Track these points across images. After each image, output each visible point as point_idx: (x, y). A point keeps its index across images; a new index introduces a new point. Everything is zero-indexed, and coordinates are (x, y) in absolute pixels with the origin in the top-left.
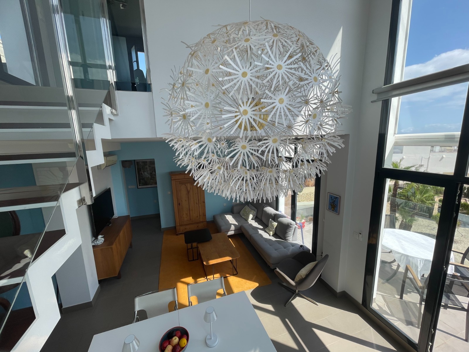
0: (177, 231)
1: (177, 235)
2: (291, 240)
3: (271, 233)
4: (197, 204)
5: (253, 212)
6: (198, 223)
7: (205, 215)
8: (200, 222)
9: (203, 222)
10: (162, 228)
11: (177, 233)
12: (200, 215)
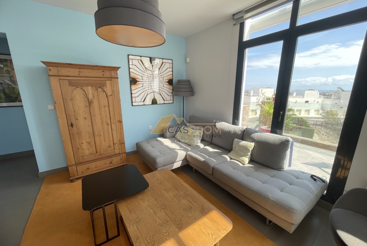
0: (71, 175)
1: (72, 181)
3: (246, 160)
4: (108, 125)
6: (110, 157)
7: (124, 143)
8: (115, 155)
9: (119, 154)
10: (40, 171)
11: (71, 178)
12: (114, 144)
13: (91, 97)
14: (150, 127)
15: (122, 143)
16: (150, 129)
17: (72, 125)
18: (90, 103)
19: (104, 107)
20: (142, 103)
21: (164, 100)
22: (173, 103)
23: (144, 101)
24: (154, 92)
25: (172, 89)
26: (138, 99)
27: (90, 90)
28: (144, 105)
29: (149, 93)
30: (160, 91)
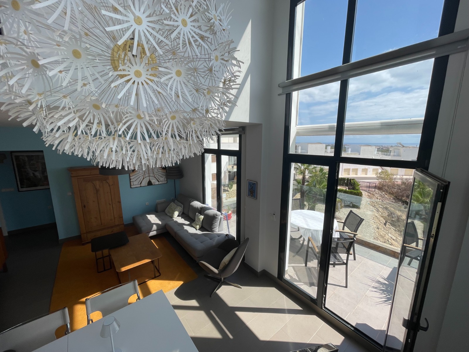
0: (83, 241)
1: (83, 244)
2: (217, 231)
3: (198, 227)
4: (110, 205)
5: (179, 208)
6: (112, 227)
8: (116, 226)
9: (119, 225)
10: (60, 238)
11: (83, 243)
12: (114, 218)
13: (98, 187)
14: (147, 203)
15: (121, 217)
16: (147, 204)
17: (85, 206)
18: (97, 191)
19: (108, 193)
20: (139, 186)
21: (159, 182)
22: (167, 183)
23: (140, 184)
24: (149, 176)
25: (165, 172)
26: (135, 183)
27: (97, 183)
28: (141, 186)
29: (145, 177)
30: (155, 175)
